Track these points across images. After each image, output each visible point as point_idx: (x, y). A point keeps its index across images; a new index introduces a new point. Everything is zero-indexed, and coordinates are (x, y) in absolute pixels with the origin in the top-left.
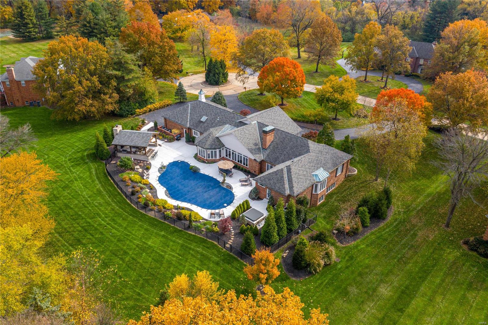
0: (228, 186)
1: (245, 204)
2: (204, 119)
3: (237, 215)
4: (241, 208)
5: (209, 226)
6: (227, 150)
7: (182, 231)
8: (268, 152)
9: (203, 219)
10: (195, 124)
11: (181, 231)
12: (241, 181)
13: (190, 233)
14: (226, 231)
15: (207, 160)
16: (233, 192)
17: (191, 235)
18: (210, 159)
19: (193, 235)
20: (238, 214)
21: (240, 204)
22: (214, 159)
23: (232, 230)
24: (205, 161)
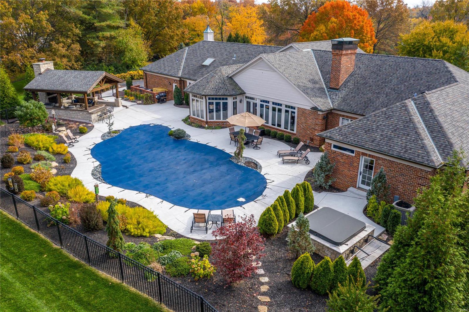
0: (249, 163)
1: (301, 193)
2: (208, 62)
3: (276, 225)
4: (289, 205)
5: (178, 255)
6: (248, 103)
7: (80, 266)
8: (342, 94)
9: (168, 232)
10: (191, 72)
11: (75, 266)
12: (280, 155)
13: (103, 274)
14: (240, 277)
15: (207, 122)
16: (262, 173)
17: (105, 283)
18: (215, 120)
19: (113, 286)
20: (279, 221)
21: (286, 193)
22: (222, 120)
23: (261, 271)
24: (203, 125)
